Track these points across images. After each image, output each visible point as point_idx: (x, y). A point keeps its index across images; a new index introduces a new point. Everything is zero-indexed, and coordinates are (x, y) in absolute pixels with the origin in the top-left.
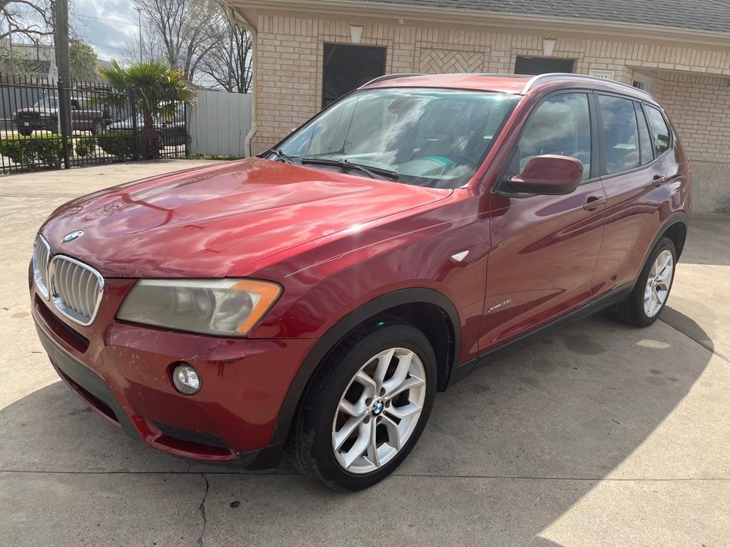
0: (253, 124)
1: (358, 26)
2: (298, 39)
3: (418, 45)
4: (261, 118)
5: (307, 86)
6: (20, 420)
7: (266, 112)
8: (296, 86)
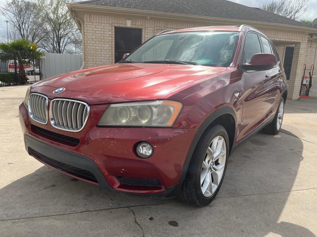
0: (83, 63)
1: (130, 20)
2: (103, 25)
3: (156, 28)
4: (87, 60)
5: (108, 46)
6: (18, 194)
7: (89, 57)
8: (103, 45)
